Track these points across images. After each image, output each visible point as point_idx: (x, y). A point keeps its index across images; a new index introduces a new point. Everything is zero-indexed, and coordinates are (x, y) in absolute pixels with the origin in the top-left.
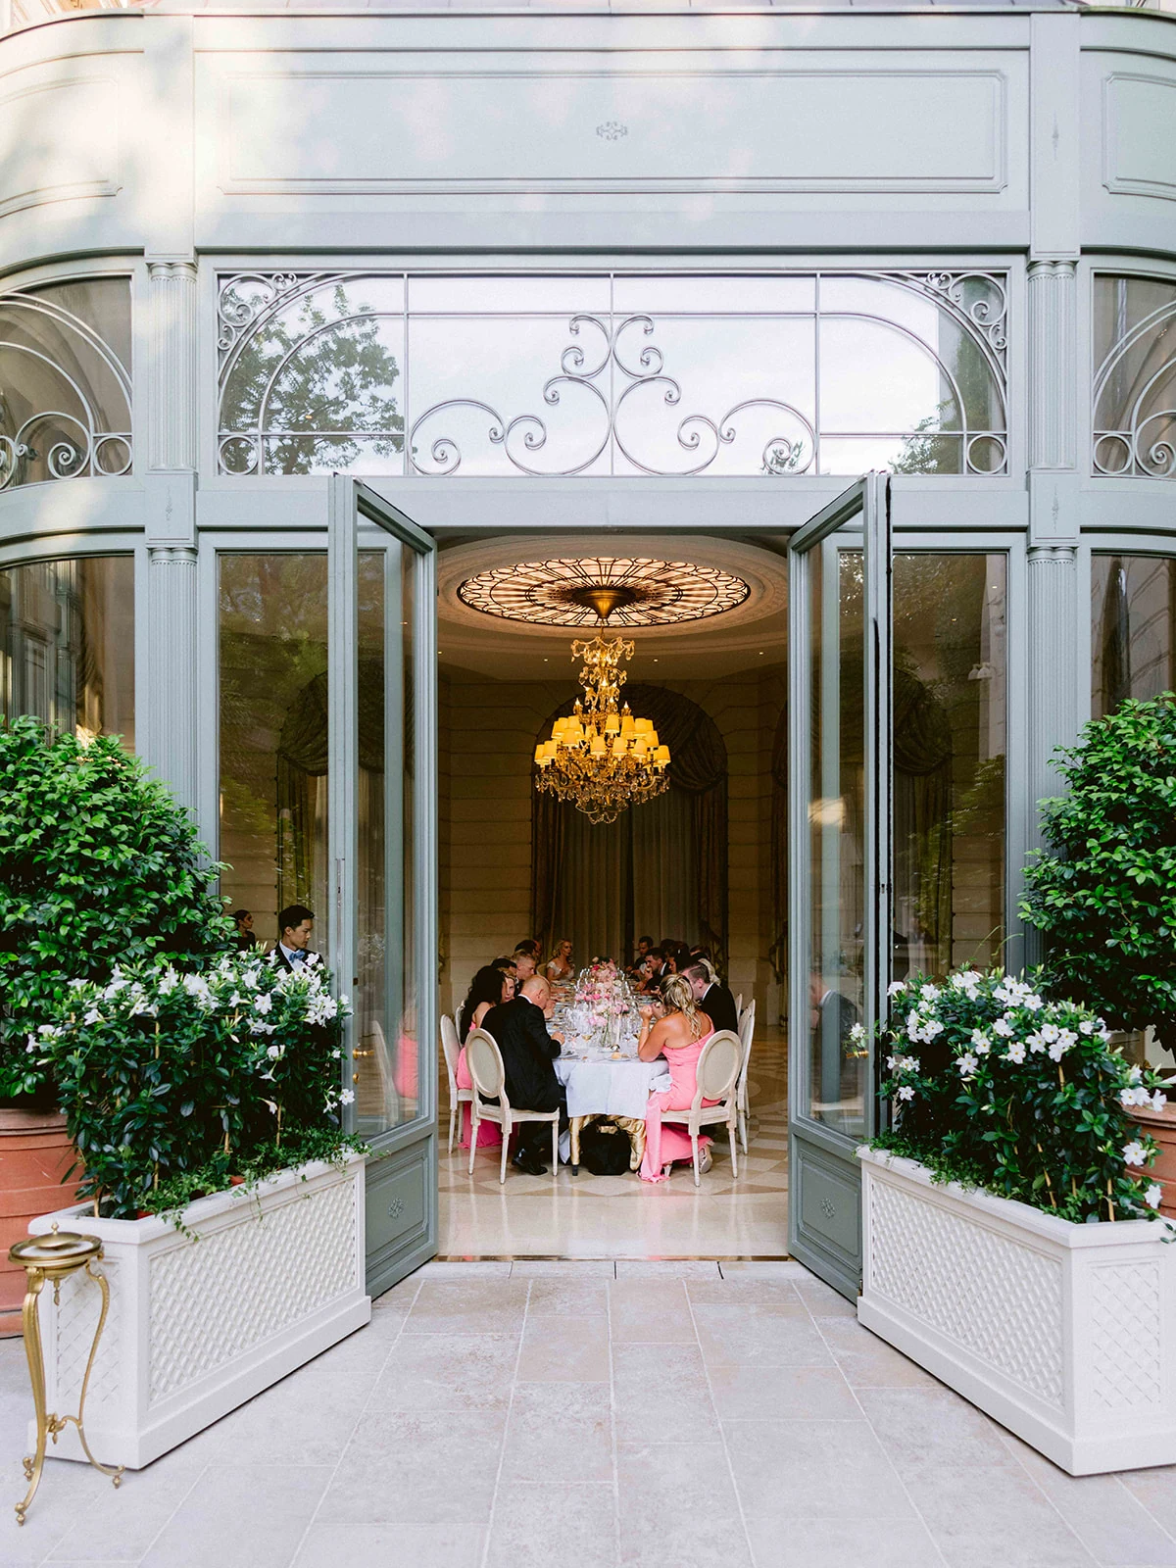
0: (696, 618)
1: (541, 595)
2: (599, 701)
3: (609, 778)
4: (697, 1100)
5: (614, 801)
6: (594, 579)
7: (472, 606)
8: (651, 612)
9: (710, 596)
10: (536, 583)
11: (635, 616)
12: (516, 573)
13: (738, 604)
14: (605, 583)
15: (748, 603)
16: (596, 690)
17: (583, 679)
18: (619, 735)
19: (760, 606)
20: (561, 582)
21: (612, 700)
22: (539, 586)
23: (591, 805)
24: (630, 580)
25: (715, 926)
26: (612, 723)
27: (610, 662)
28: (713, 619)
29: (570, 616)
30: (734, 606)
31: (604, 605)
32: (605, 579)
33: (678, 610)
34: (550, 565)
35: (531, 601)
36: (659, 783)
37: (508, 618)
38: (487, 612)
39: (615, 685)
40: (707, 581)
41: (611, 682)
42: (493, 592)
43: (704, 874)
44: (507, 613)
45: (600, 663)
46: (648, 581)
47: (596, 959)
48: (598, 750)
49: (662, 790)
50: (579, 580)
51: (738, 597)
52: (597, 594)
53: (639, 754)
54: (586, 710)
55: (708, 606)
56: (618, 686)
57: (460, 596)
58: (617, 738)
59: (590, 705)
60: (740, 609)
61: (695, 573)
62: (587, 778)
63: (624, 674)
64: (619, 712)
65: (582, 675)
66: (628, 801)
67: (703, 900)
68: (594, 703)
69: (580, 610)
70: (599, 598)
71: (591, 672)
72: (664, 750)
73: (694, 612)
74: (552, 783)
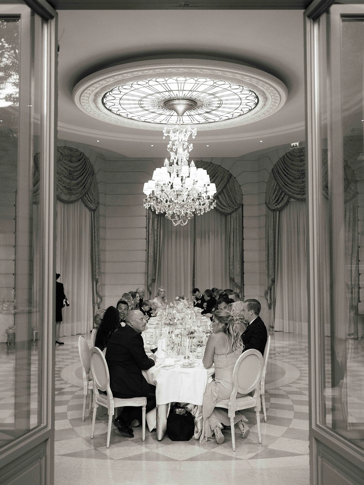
0: (229, 119)
1: (147, 103)
2: (178, 160)
3: (183, 201)
4: (234, 394)
5: (187, 213)
6: (175, 93)
7: (110, 110)
8: (206, 115)
9: (237, 104)
10: (144, 95)
11: (197, 117)
12: (132, 89)
13: (252, 110)
14: (181, 95)
15: (257, 108)
16: (176, 154)
17: (169, 149)
18: (189, 177)
19: (263, 110)
20: (157, 95)
21: (185, 159)
22: (145, 97)
23: (173, 216)
24: (195, 93)
25: (238, 280)
26: (185, 170)
27: (184, 139)
28: (238, 119)
29: (163, 117)
30: (250, 110)
31: (181, 108)
32: (181, 93)
33: (219, 113)
34: (151, 83)
35: (142, 107)
36: (211, 204)
37: (131, 119)
38: (119, 115)
39: (186, 151)
40: (236, 94)
41: (184, 150)
42: (121, 102)
43: (232, 254)
44: (129, 116)
45: (179, 140)
46: (204, 94)
47: (177, 298)
48: (177, 186)
49: (212, 207)
50: (167, 93)
51: (252, 105)
52: (176, 102)
53: (200, 188)
54: (171, 164)
55: (236, 111)
56: (188, 152)
57: (104, 104)
58: (187, 178)
59: (173, 162)
60: (252, 112)
61: (229, 89)
62: (171, 201)
63: (192, 145)
64: (189, 165)
65: (169, 146)
66: (193, 213)
67: (231, 267)
68: (175, 161)
69: (168, 113)
70: (177, 104)
71: (173, 145)
72: (213, 186)
73: (228, 115)
74: (152, 204)
